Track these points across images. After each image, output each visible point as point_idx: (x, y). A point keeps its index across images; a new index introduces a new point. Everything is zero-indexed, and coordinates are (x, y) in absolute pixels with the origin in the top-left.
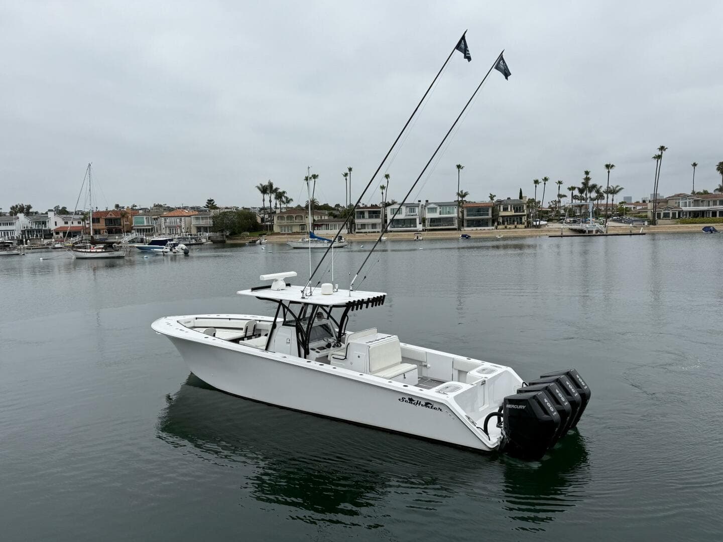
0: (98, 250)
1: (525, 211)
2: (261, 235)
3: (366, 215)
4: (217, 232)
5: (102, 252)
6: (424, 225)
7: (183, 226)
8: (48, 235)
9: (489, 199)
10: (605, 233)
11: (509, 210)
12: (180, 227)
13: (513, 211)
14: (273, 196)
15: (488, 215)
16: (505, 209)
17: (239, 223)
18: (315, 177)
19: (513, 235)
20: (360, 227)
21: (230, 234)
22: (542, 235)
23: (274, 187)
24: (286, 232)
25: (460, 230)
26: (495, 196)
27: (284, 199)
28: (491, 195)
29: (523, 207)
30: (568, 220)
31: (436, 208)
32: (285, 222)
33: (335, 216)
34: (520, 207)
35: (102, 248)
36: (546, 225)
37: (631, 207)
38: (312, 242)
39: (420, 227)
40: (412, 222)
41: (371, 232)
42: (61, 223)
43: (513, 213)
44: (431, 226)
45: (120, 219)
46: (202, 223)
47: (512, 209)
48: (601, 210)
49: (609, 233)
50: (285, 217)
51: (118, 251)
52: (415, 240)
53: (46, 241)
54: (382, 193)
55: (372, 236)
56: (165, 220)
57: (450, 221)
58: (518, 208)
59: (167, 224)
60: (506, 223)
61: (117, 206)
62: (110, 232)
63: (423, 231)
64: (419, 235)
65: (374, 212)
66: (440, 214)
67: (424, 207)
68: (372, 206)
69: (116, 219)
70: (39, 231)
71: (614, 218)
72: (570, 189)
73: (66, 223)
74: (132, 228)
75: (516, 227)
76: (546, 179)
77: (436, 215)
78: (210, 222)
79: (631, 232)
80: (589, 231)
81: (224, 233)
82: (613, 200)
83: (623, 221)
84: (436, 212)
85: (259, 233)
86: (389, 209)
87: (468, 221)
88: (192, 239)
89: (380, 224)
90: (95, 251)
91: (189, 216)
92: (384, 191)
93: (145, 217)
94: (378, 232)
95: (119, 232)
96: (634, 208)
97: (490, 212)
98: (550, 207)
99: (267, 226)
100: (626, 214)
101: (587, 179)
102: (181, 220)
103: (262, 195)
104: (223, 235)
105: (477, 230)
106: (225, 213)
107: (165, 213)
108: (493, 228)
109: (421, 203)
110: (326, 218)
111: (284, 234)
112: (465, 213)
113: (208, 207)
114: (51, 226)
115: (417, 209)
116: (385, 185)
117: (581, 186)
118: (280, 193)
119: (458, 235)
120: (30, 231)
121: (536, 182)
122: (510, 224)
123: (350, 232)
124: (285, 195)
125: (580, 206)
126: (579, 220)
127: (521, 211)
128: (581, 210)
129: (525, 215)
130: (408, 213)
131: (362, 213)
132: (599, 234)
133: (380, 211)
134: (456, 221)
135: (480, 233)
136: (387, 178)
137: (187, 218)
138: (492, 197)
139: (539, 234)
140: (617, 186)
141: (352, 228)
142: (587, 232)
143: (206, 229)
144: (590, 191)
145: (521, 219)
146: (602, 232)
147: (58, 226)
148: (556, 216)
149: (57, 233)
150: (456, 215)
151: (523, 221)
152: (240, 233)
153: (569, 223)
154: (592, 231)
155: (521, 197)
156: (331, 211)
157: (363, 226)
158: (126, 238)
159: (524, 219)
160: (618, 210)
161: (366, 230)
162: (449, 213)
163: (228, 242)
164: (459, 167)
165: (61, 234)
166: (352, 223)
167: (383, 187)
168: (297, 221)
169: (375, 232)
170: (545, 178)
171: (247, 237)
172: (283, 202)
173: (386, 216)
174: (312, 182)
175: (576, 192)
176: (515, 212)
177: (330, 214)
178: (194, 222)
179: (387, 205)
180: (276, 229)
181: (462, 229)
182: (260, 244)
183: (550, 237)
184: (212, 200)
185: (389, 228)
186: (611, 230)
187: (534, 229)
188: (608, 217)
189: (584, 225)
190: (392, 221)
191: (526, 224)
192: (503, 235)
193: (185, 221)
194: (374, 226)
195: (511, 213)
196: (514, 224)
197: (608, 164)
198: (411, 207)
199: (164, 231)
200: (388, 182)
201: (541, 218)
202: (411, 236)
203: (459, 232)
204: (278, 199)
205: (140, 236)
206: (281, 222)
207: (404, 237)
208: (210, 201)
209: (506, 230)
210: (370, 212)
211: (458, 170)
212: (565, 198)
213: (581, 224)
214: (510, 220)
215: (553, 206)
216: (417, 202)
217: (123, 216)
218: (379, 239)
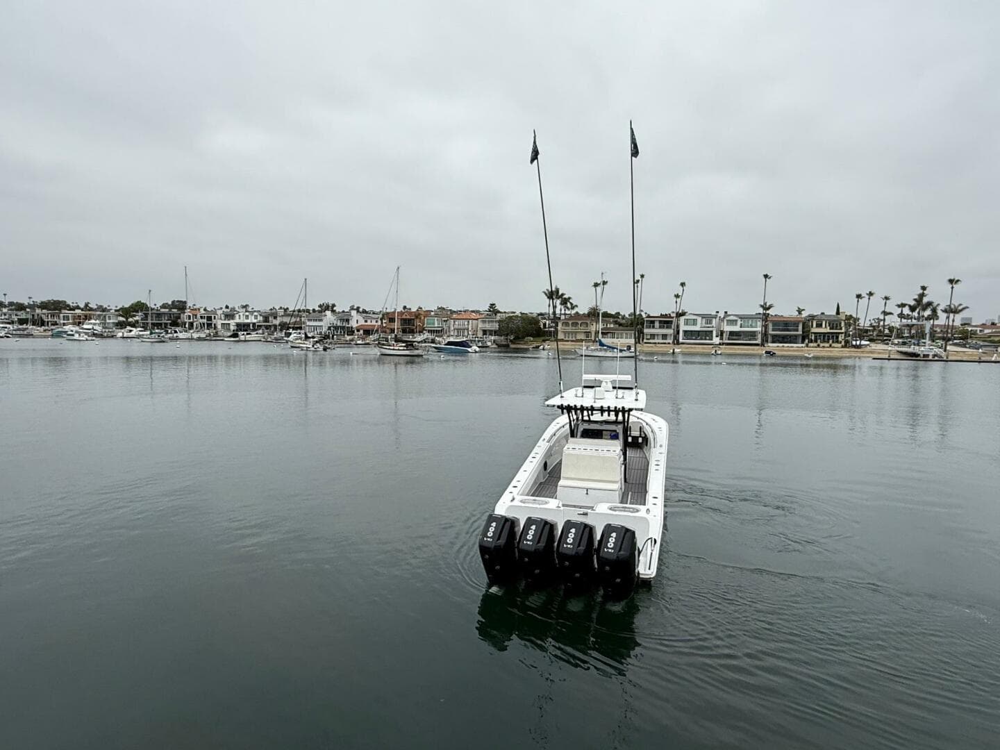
0: (400, 348)
1: (843, 328)
2: (544, 341)
3: (657, 324)
4: (501, 336)
5: (404, 350)
6: (721, 339)
7: (470, 329)
8: (351, 332)
9: (797, 313)
10: (945, 359)
11: (824, 326)
12: (468, 329)
13: (828, 328)
14: (558, 302)
15: (797, 330)
16: (819, 325)
17: (523, 327)
18: (605, 283)
19: (826, 354)
20: (649, 337)
21: (514, 339)
22: (863, 357)
23: (560, 293)
24: (570, 339)
25: (764, 346)
26: (804, 310)
27: (569, 305)
28: (799, 308)
29: (840, 324)
30: (896, 341)
31: (736, 321)
32: (570, 329)
33: (620, 325)
34: (837, 324)
35: (405, 346)
36: (868, 345)
37: (976, 330)
38: (601, 350)
39: (716, 340)
40: (708, 334)
41: (662, 343)
42: (362, 322)
43: (828, 330)
44: (729, 339)
45: (413, 319)
46: (488, 326)
47: (827, 325)
48: (936, 331)
49: (950, 358)
50: (570, 323)
51: (417, 349)
52: (713, 354)
53: (348, 338)
54: (676, 302)
55: (661, 347)
56: (454, 322)
57: (753, 335)
58: (834, 324)
59: (456, 327)
60: (819, 341)
61: (405, 307)
62: (404, 331)
63: (720, 344)
64: (717, 348)
65: (666, 321)
66: (741, 327)
67: (722, 320)
68: (662, 316)
69: (410, 320)
70: (343, 328)
71: (956, 341)
72: (899, 306)
73: (366, 321)
74: (424, 329)
75: (830, 346)
76: (871, 294)
77: (736, 328)
78: (496, 326)
79: (980, 358)
80: (924, 355)
81: (509, 337)
82: (953, 321)
83: (968, 346)
84: (736, 325)
85: (543, 338)
86: (682, 319)
87: (774, 336)
88: (479, 341)
89: (671, 335)
90: (397, 348)
91: (477, 319)
92: (679, 300)
93: (436, 318)
94: (669, 343)
95: (412, 332)
96: (981, 331)
97: (800, 327)
98: (871, 326)
99: (551, 332)
100: (971, 337)
101: (922, 296)
102: (468, 322)
103: (548, 300)
104: (507, 339)
105: (783, 346)
106: (511, 317)
107: (454, 316)
108: (803, 345)
109: (719, 315)
110: (612, 326)
111: (568, 341)
112: (770, 326)
113: (490, 311)
114: (353, 324)
115: (714, 320)
116: (680, 294)
117: (912, 303)
118: (565, 298)
119: (761, 350)
120: (336, 328)
121: (859, 296)
122: (824, 342)
123: (637, 342)
124: (571, 301)
125: (910, 327)
126: (910, 342)
127: (838, 328)
128: (910, 330)
129: (842, 333)
130: (704, 325)
131: (653, 322)
132: (937, 358)
133: (672, 321)
134: (759, 336)
135: (785, 351)
136: (683, 286)
137: (474, 321)
138: (800, 311)
139: (859, 355)
140: (960, 305)
141: (639, 337)
142: (922, 356)
143: (491, 333)
144: (924, 309)
145: (837, 337)
146: (941, 357)
147: (359, 324)
148: (877, 336)
149: (358, 331)
150: (759, 329)
151: (840, 339)
152: (524, 338)
153: (897, 344)
154: (928, 356)
155: (838, 313)
156: (616, 319)
157: (653, 336)
158: (419, 338)
159: (841, 338)
160: (961, 332)
161: (656, 341)
162: (752, 326)
163: (512, 346)
164: (766, 276)
165: (362, 332)
166: (641, 332)
167: (677, 296)
168: (581, 328)
169: (665, 343)
170: (870, 292)
171: (530, 343)
172: (568, 308)
173: (678, 326)
174: (599, 289)
175: (906, 311)
176: (830, 329)
177: (616, 323)
178: (481, 325)
179: (679, 315)
180: (561, 336)
181: (765, 345)
182: (544, 349)
183: (874, 359)
184: (494, 304)
185: (681, 340)
186: (952, 355)
187: (853, 349)
188: (949, 340)
189: (917, 348)
190: (685, 332)
191: (843, 343)
192: (815, 354)
193: (472, 324)
194: (665, 336)
195: (825, 329)
196: (828, 342)
197: (952, 278)
198: (708, 318)
199: (452, 333)
200: (683, 290)
201: (861, 338)
202: (707, 349)
203: (762, 348)
204: (563, 304)
205: (431, 337)
206: (566, 328)
207: (698, 350)
208: (492, 305)
209: (818, 349)
210: (660, 322)
211: (764, 279)
212: (891, 316)
213: (913, 346)
214: (825, 337)
215: (875, 324)
216: (714, 313)
217: (417, 317)
218: (672, 351)
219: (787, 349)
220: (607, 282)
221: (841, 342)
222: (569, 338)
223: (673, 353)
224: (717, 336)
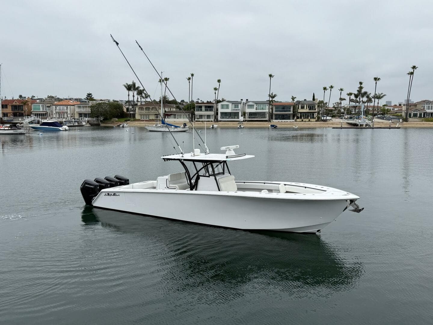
0: (6, 128)
1: (317, 109)
2: (126, 121)
3: (203, 108)
4: (93, 118)
5: (8, 130)
6: (245, 117)
7: (69, 113)
9: (291, 100)
10: (372, 127)
11: (305, 108)
12: (67, 113)
13: (308, 109)
14: (136, 93)
15: (290, 111)
16: (303, 108)
17: (110, 111)
18: (166, 79)
19: (307, 126)
20: (198, 117)
21: (103, 120)
22: (327, 127)
23: (137, 86)
24: (145, 119)
25: (270, 122)
26: (296, 98)
27: (143, 95)
28: (293, 97)
29: (315, 106)
30: (346, 117)
31: (253, 105)
32: (144, 112)
33: (180, 109)
34: (313, 106)
35: (9, 127)
36: (331, 119)
37: (391, 109)
38: (163, 127)
39: (241, 118)
40: (236, 115)
41: (207, 121)
43: (308, 111)
44: (249, 118)
45: (22, 106)
46: (83, 110)
47: (307, 107)
48: (370, 110)
49: (375, 126)
50: (144, 108)
51: (20, 129)
52: (238, 128)
54: (215, 93)
55: (207, 124)
56: (56, 107)
57: (263, 114)
58: (311, 107)
59: (57, 111)
60: (303, 117)
61: (21, 96)
62: (15, 115)
63: (244, 121)
64: (241, 124)
65: (209, 106)
66: (256, 110)
67: (245, 104)
68: (208, 102)
69: (19, 106)
71: (379, 116)
72: (348, 94)
74: (31, 113)
75: (309, 121)
76: (332, 87)
77: (253, 110)
78: (88, 110)
79: (390, 126)
80: (360, 125)
81: (99, 119)
82: (378, 104)
83: (385, 119)
84: (253, 108)
85: (125, 119)
86: (220, 104)
87: (276, 115)
88: (75, 122)
89: (213, 115)
90: (3, 128)
91: (74, 105)
92: (217, 92)
93: (41, 105)
94: (212, 121)
95: (21, 115)
96: (393, 109)
97: (292, 109)
98: (334, 107)
99: (131, 114)
100: (387, 113)
101: (361, 88)
102: (67, 108)
103: (127, 91)
104: (98, 120)
105: (282, 122)
106: (100, 104)
107: (55, 103)
108: (294, 121)
109: (243, 101)
110: (174, 110)
111: (143, 121)
112: (274, 109)
113: (88, 99)
115: (240, 105)
116: (218, 88)
117: (356, 93)
118: (140, 90)
119: (268, 125)
121: (325, 89)
122: (306, 118)
123: (191, 120)
124: (145, 92)
125: (355, 107)
126: (354, 117)
127: (314, 109)
128: (355, 110)
129: (316, 112)
130: (233, 108)
131: (201, 107)
132: (368, 127)
133: (213, 106)
134: (267, 116)
135: (284, 124)
136: (219, 83)
137: (72, 107)
138: (293, 99)
139: (325, 126)
140: (382, 94)
141: (192, 117)
142: (359, 125)
143: (85, 115)
144: (363, 97)
145: (313, 115)
146: (370, 126)
148: (338, 113)
150: (267, 111)
151: (315, 116)
152: (111, 119)
153: (347, 119)
154: (363, 125)
155: (314, 99)
157: (201, 116)
158: (27, 120)
160: (382, 110)
161: (203, 120)
162: (263, 109)
163: (102, 125)
164: (271, 76)
166: (193, 114)
167: (215, 89)
168: (152, 111)
169: (209, 121)
172: (143, 97)
173: (217, 110)
174: (164, 83)
175: (353, 97)
176: (309, 110)
177: (178, 107)
178: (77, 110)
179: (218, 102)
180: (137, 117)
181: (271, 121)
183: (333, 128)
184: (91, 94)
185: (219, 119)
186: (376, 124)
187: (322, 122)
189: (357, 120)
190: (222, 113)
191: (316, 119)
192: (300, 126)
193: (70, 109)
194: (209, 117)
195: (306, 110)
196: (308, 118)
197: (376, 77)
198: (236, 104)
199: (54, 116)
200: (219, 85)
201: (328, 115)
202: (236, 125)
203: (270, 123)
204: (139, 95)
205: (37, 119)
206: (141, 111)
207: (230, 125)
208: (89, 95)
209: (302, 123)
210: (206, 107)
211: (270, 78)
212: (344, 101)
213: (355, 120)
214: (306, 115)
215: (336, 106)
216: (240, 101)
217: (25, 104)
218: (212, 126)
220: (168, 79)
221: (315, 118)
224: (242, 116)
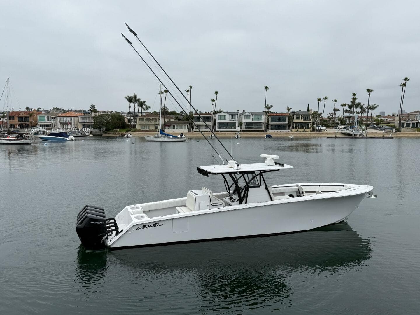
0: (12, 139)
1: (311, 120)
2: (127, 131)
3: (201, 119)
4: (96, 128)
5: (15, 140)
6: (241, 128)
7: (73, 124)
9: (287, 111)
10: (365, 137)
11: (300, 118)
12: (71, 124)
13: (303, 119)
14: (137, 104)
15: (285, 121)
16: (298, 118)
17: (112, 122)
18: (166, 92)
19: (302, 136)
20: (197, 127)
21: (105, 130)
22: (322, 137)
23: (138, 98)
25: (266, 132)
26: (291, 109)
27: (144, 106)
28: (288, 108)
29: (310, 117)
30: (340, 127)
31: (250, 116)
32: (144, 123)
33: (180, 120)
35: (16, 138)
36: (325, 129)
37: (384, 119)
38: (161, 137)
39: (238, 129)
40: (233, 125)
41: (204, 131)
43: (303, 121)
44: (246, 128)
45: (28, 117)
46: (86, 122)
47: (302, 118)
48: (363, 120)
49: (368, 136)
50: (145, 119)
51: (26, 139)
52: (235, 138)
54: (213, 105)
55: (204, 134)
56: (60, 119)
57: (259, 125)
58: (306, 117)
59: (62, 122)
60: (298, 128)
61: (27, 108)
62: (21, 126)
63: (240, 131)
64: (238, 134)
65: (207, 117)
66: (253, 120)
67: (241, 115)
68: (206, 113)
69: (26, 117)
71: (372, 126)
72: (342, 105)
74: (37, 124)
75: (304, 131)
76: (326, 98)
77: (250, 121)
78: (92, 121)
79: (383, 136)
80: (354, 135)
81: (102, 129)
82: (372, 114)
83: (378, 129)
84: (250, 118)
85: (127, 129)
86: (217, 116)
87: (272, 125)
88: (78, 132)
89: (211, 126)
90: (10, 139)
91: (77, 117)
92: (214, 103)
93: (46, 116)
94: (210, 131)
95: (27, 126)
96: (386, 120)
97: (287, 120)
98: (328, 117)
99: (132, 125)
100: (380, 123)
101: (354, 99)
102: (71, 119)
103: (129, 103)
104: (101, 130)
105: (277, 132)
106: (102, 115)
107: (60, 114)
108: (289, 131)
109: (240, 112)
110: (174, 120)
111: (144, 131)
112: (270, 120)
113: (91, 110)
115: (236, 116)
116: (215, 99)
117: (350, 104)
118: (141, 102)
121: (319, 100)
122: (301, 128)
123: (190, 131)
124: (145, 104)
125: (349, 118)
126: (348, 127)
127: (309, 119)
128: (349, 120)
129: (311, 123)
130: (230, 119)
131: (199, 118)
132: (362, 136)
133: (211, 117)
134: (263, 126)
136: (216, 94)
137: (76, 118)
138: (289, 109)
139: (320, 136)
140: (375, 104)
141: (191, 128)
142: (353, 135)
143: (89, 126)
144: (356, 107)
145: (308, 125)
146: (363, 136)
148: (332, 124)
150: (263, 121)
151: (310, 126)
152: (113, 129)
153: (341, 129)
154: (356, 135)
155: (308, 110)
156: (177, 116)
157: (199, 127)
158: (33, 131)
159: (310, 125)
160: (375, 121)
161: (201, 130)
162: (259, 119)
163: (104, 135)
164: (266, 88)
166: (191, 125)
167: (213, 101)
168: (153, 122)
169: (207, 132)
171: (118, 132)
172: (144, 108)
173: (215, 120)
174: (164, 95)
175: (347, 108)
176: (304, 120)
177: (176, 118)
178: (81, 121)
179: (216, 113)
180: (138, 127)
181: (267, 131)
182: (127, 137)
183: (328, 138)
184: (94, 106)
185: (217, 129)
186: (370, 134)
187: (317, 132)
188: (368, 126)
189: (351, 130)
190: (219, 124)
191: (311, 129)
192: (295, 136)
193: (74, 120)
194: (206, 127)
195: (301, 121)
196: (303, 128)
197: (369, 89)
198: (233, 114)
199: (59, 127)
200: (217, 97)
201: (322, 125)
202: (232, 135)
203: (265, 133)
204: (140, 107)
205: (42, 129)
206: (142, 122)
207: (227, 135)
209: (297, 133)
211: (265, 90)
212: (339, 111)
213: (349, 130)
214: (301, 126)
215: (330, 117)
216: (237, 112)
217: (31, 115)
218: (210, 136)
219: (279, 133)
221: (310, 128)
222: (144, 129)
223: (211, 137)
224: (238, 126)
